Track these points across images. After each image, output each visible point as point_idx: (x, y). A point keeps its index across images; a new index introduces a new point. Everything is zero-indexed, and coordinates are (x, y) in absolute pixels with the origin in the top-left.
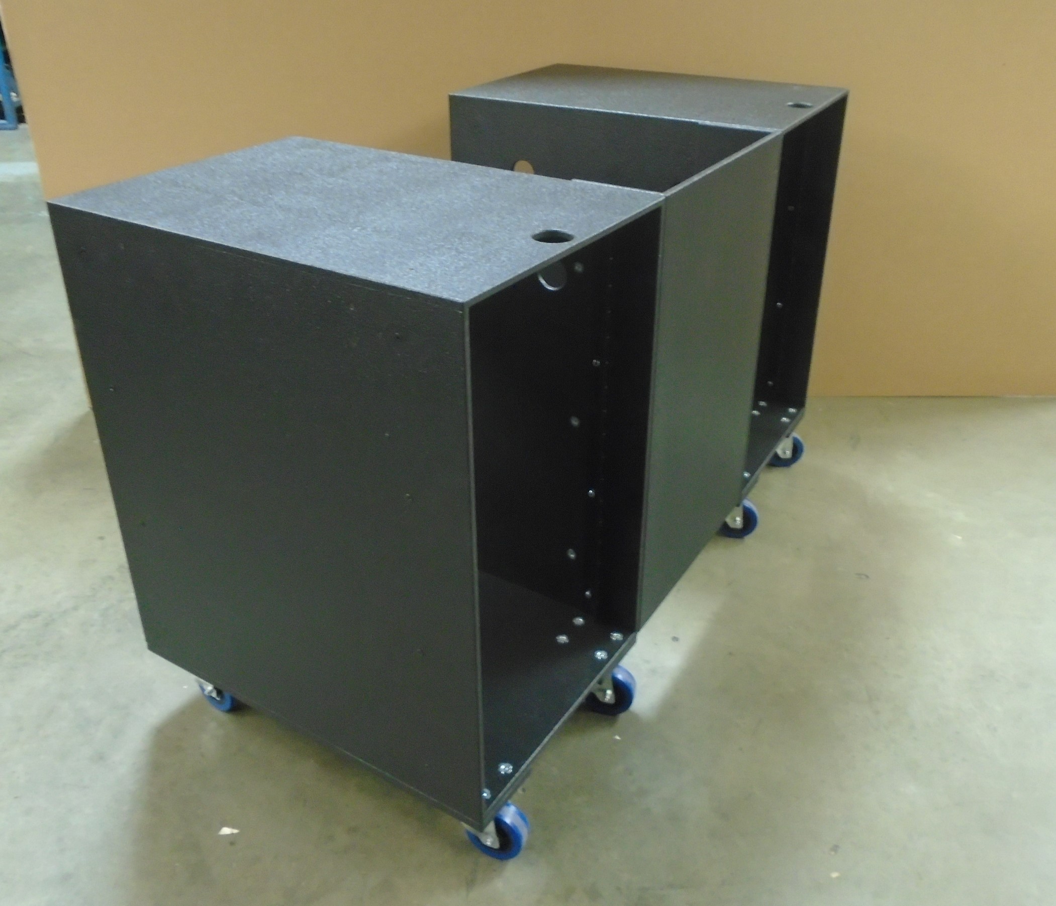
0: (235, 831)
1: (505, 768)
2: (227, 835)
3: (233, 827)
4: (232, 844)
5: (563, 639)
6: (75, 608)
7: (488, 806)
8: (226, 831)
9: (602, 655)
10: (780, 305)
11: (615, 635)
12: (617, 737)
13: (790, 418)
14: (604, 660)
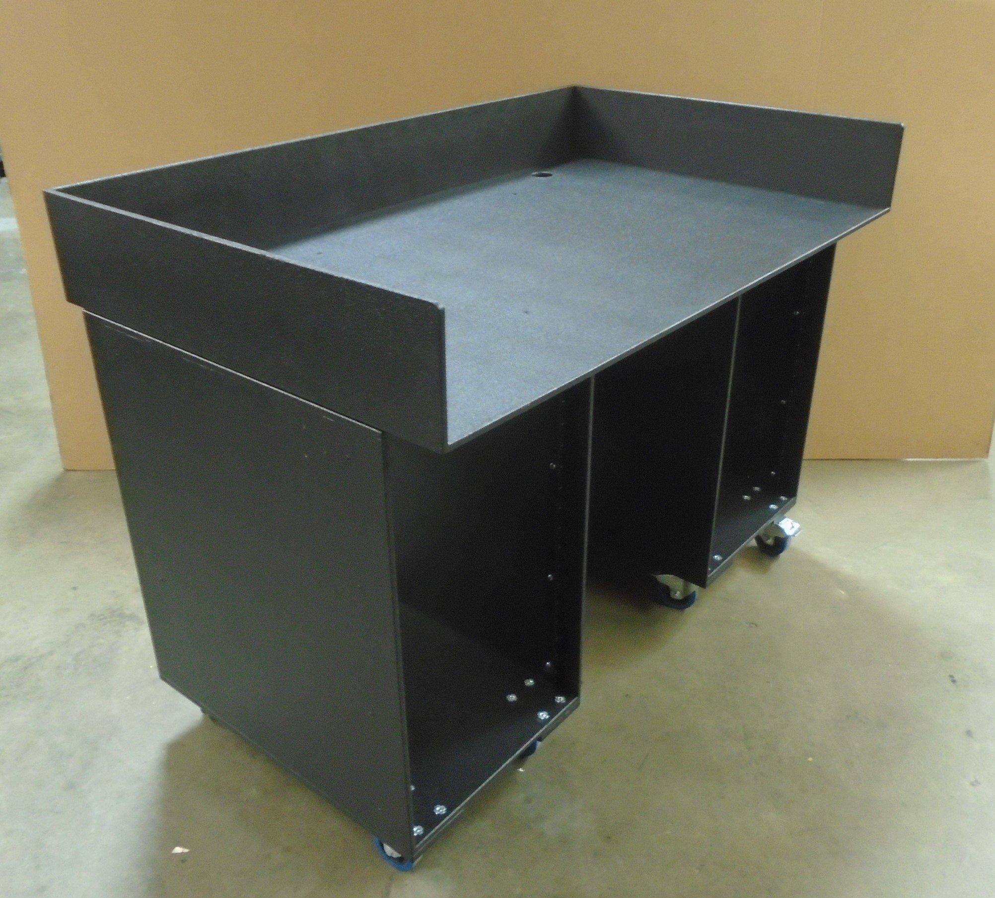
0: (186, 851)
1: (440, 810)
2: (179, 853)
3: (185, 847)
4: (183, 861)
5: (512, 698)
6: (51, 653)
7: (417, 843)
8: (178, 850)
9: (544, 716)
10: (784, 402)
11: (560, 699)
12: (521, 770)
13: (777, 505)
14: (545, 721)
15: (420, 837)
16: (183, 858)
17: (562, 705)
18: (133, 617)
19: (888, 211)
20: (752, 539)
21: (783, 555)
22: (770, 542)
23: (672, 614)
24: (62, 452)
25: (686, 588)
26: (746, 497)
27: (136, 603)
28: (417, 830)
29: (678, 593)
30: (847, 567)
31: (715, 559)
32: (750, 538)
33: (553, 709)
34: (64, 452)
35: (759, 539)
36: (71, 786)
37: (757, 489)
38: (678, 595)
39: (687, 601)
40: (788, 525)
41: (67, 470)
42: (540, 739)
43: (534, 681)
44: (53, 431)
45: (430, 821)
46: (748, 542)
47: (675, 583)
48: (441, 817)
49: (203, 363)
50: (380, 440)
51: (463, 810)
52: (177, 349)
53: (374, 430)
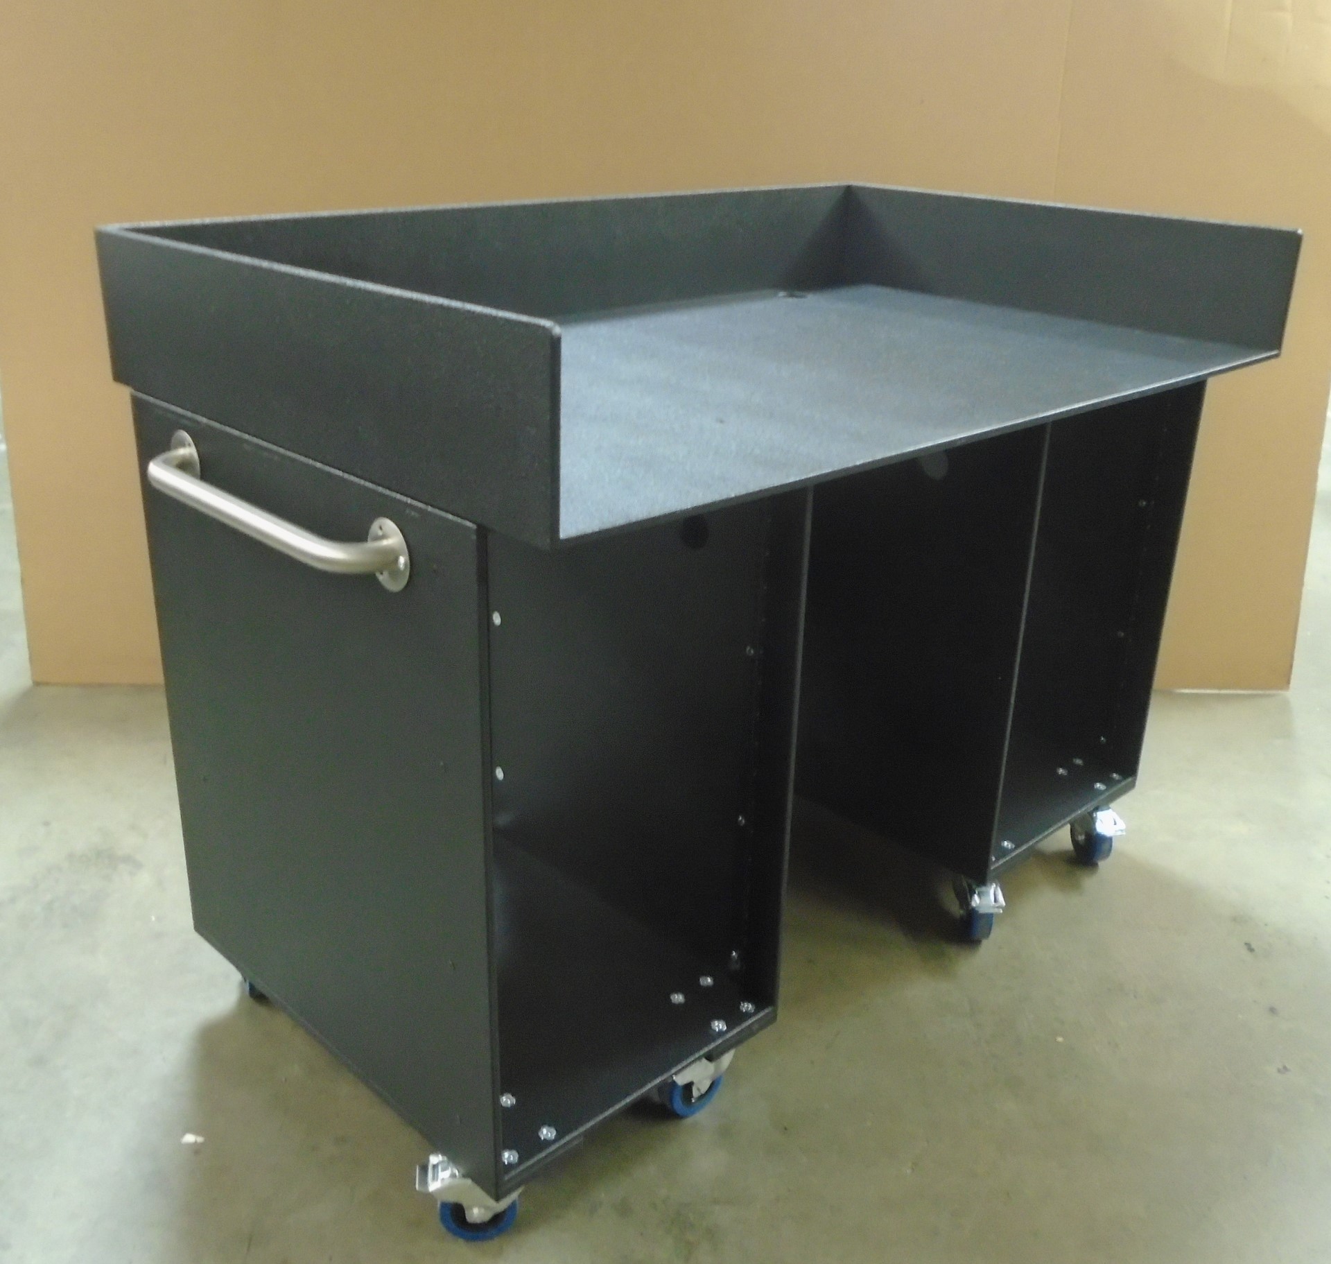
0: (201, 1139)
1: (547, 1133)
2: (190, 1142)
3: (199, 1135)
4: (194, 1153)
5: (678, 998)
7: (511, 1171)
8: (189, 1138)
9: (722, 1027)
10: (1121, 634)
11: (747, 1007)
13: (1106, 785)
14: (721, 1033)
15: (511, 1166)
16: (193, 1149)
17: (748, 1015)
20: (1065, 824)
26: (1061, 771)
28: (508, 1156)
31: (1004, 847)
32: (1063, 822)
33: (734, 1018)
36: (39, 1060)
37: (1079, 762)
41: (38, 684)
43: (714, 980)
45: (530, 1146)
46: (1041, 840)
48: (547, 1143)
49: (266, 449)
50: (474, 537)
51: (582, 1139)
52: (236, 433)
53: (468, 524)
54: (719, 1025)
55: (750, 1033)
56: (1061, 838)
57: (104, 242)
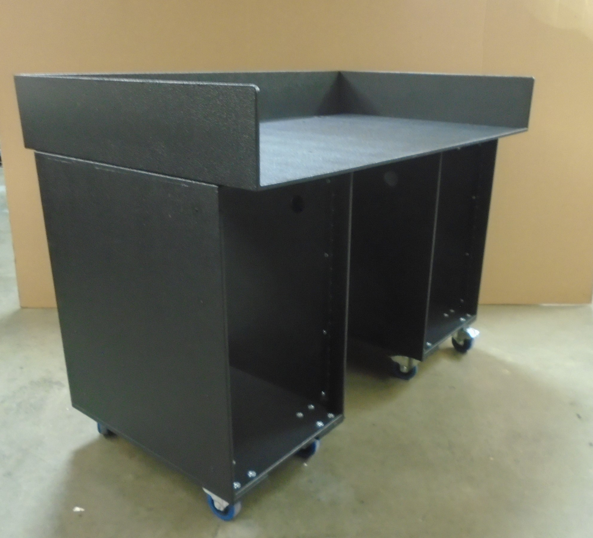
0: (83, 510)
2: (78, 511)
4: (80, 516)
5: (300, 415)
7: (237, 492)
8: (77, 509)
9: (321, 424)
10: (467, 254)
11: (331, 415)
12: (306, 465)
13: (466, 319)
14: (322, 427)
15: (238, 489)
16: (80, 514)
17: (332, 419)
18: (58, 383)
19: (526, 131)
21: (470, 352)
22: (461, 343)
23: (402, 382)
24: (20, 296)
25: (410, 363)
26: (446, 315)
27: (62, 376)
28: (236, 485)
29: (405, 368)
30: (509, 358)
31: (427, 345)
33: (326, 420)
34: (21, 296)
35: (454, 341)
36: (9, 474)
37: (453, 310)
38: (405, 369)
39: (411, 374)
40: (472, 332)
41: (23, 308)
42: (317, 438)
43: (315, 407)
44: (16, 288)
45: (245, 480)
47: (402, 361)
48: (252, 478)
49: (107, 167)
50: (217, 192)
51: (267, 475)
52: (92, 162)
53: (214, 186)
54: (320, 424)
55: (333, 426)
56: (448, 342)
57: (20, 82)
